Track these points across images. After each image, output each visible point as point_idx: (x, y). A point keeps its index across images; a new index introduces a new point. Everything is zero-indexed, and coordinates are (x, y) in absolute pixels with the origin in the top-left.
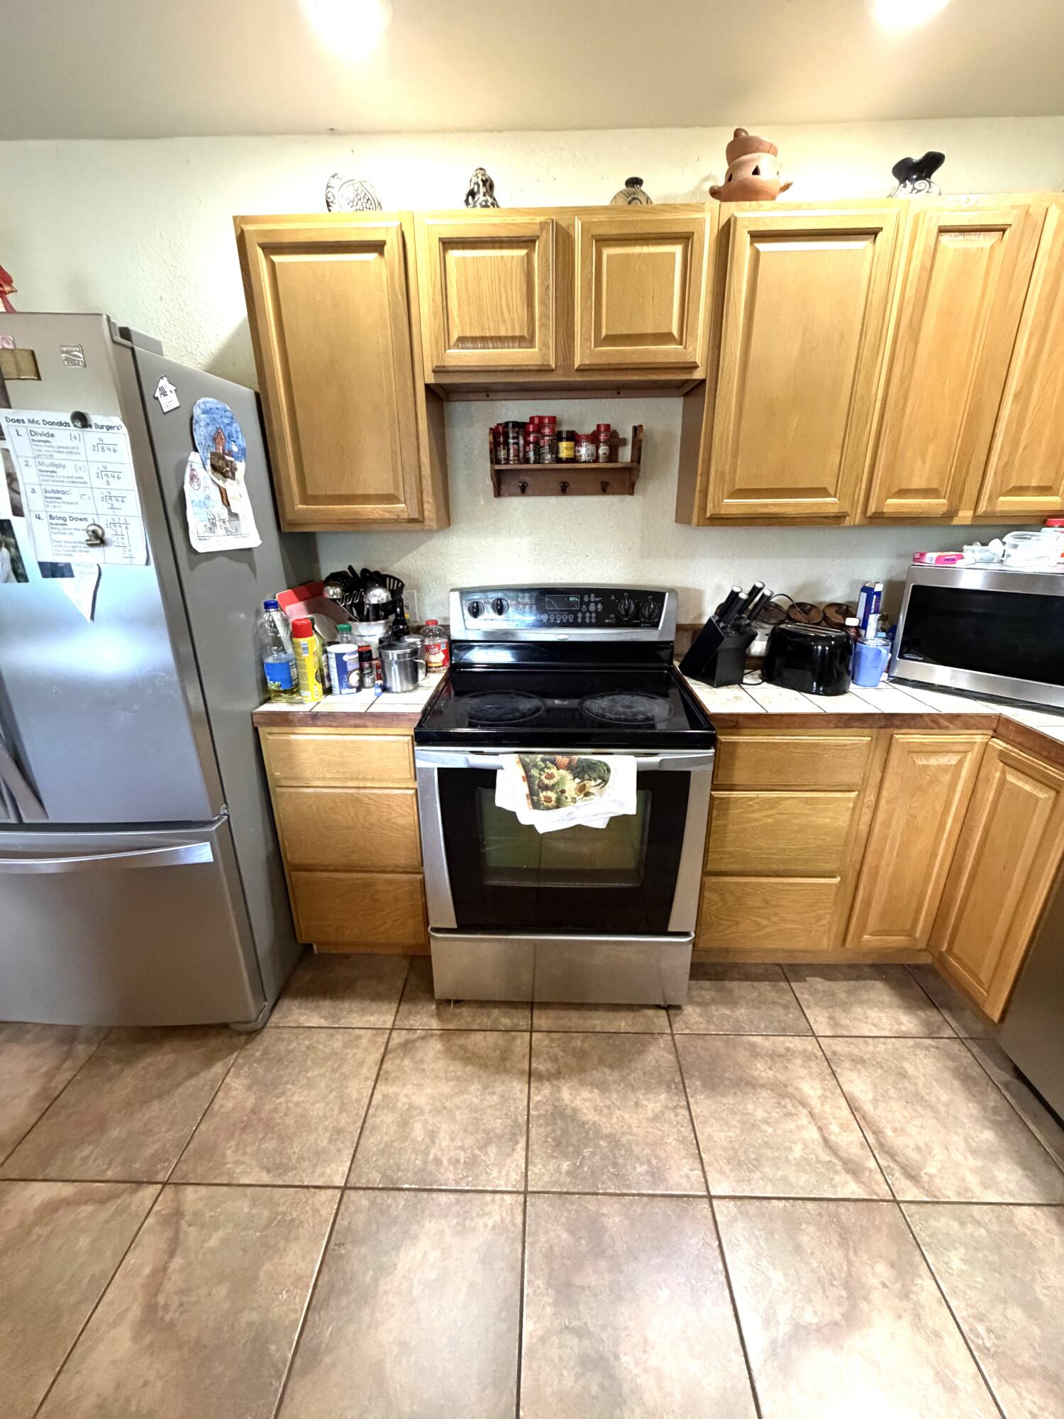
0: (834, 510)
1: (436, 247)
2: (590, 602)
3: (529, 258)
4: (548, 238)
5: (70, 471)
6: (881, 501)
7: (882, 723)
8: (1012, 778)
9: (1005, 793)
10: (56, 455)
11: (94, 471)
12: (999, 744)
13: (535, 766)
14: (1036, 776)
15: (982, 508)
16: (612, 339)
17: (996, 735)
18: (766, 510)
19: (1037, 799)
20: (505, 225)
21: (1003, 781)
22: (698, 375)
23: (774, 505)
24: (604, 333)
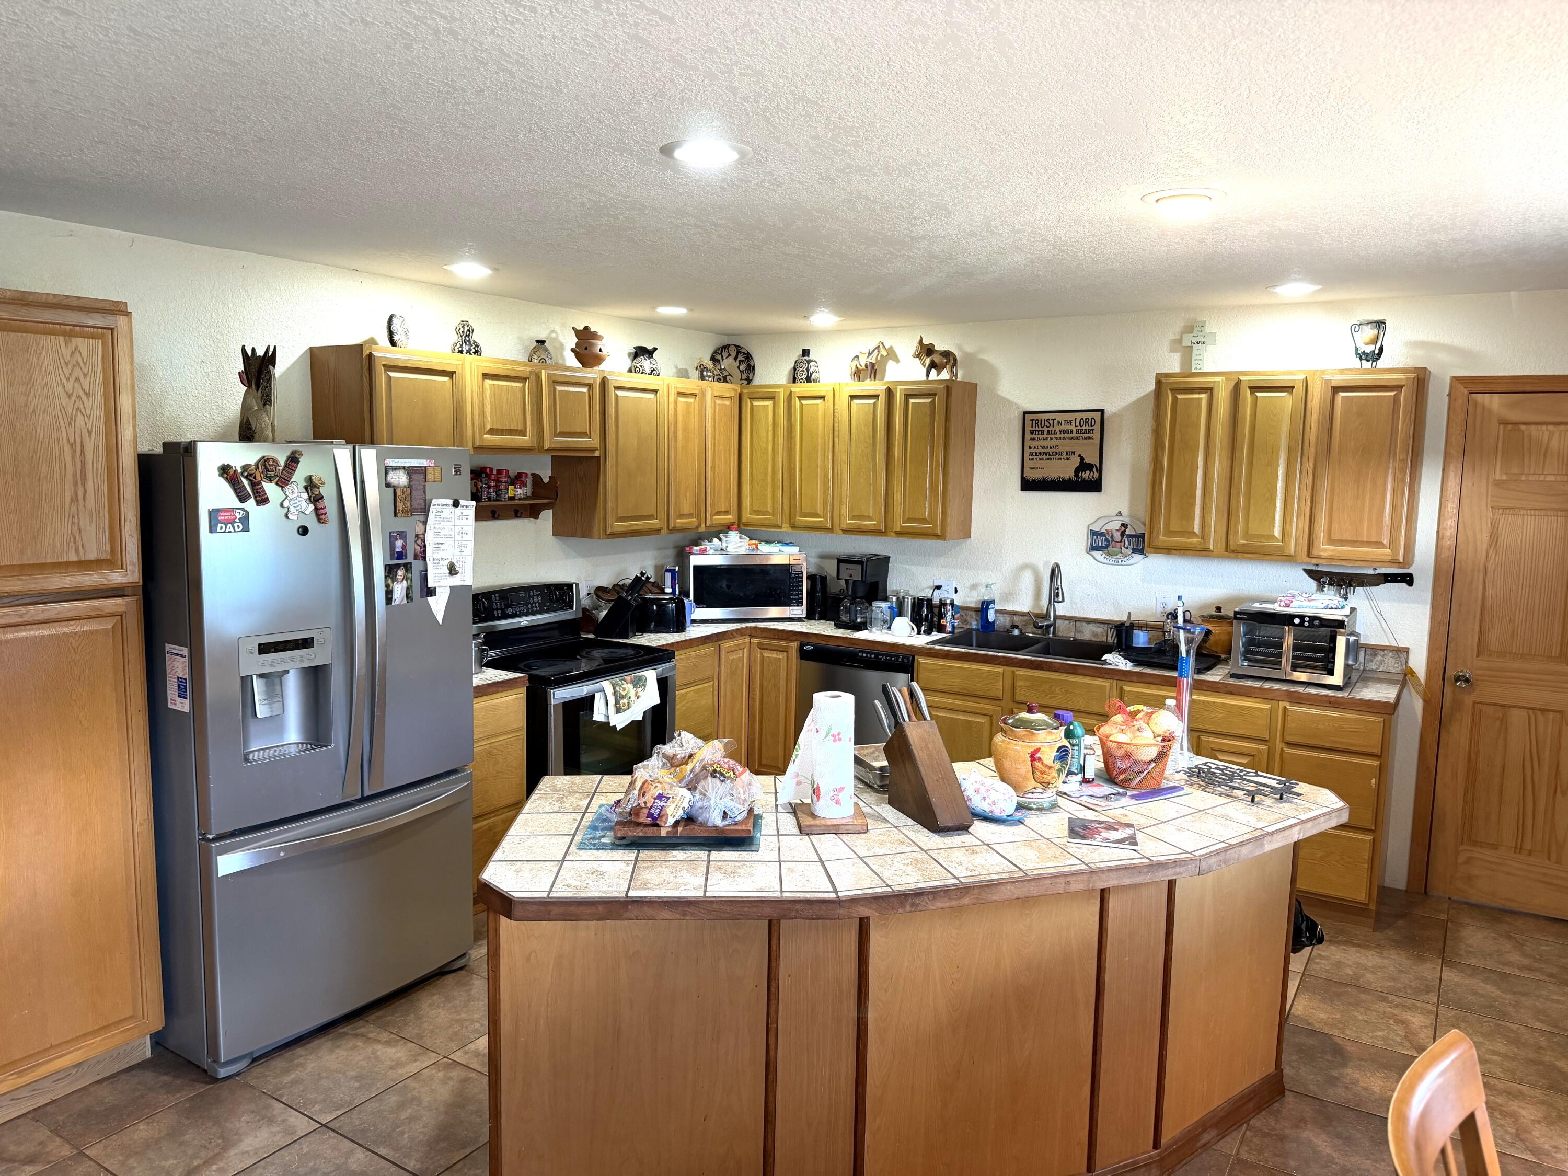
0: (658, 526)
1: (481, 377)
2: (534, 596)
3: (524, 388)
4: (533, 378)
5: (446, 532)
6: (675, 520)
7: (715, 639)
8: (767, 654)
9: (766, 663)
10: (442, 523)
11: (457, 530)
12: (755, 640)
13: (618, 684)
14: (776, 648)
15: (708, 523)
16: (562, 434)
17: (751, 636)
18: (632, 528)
19: (780, 659)
20: (513, 370)
21: (763, 657)
22: (597, 454)
23: (635, 525)
24: (558, 431)
